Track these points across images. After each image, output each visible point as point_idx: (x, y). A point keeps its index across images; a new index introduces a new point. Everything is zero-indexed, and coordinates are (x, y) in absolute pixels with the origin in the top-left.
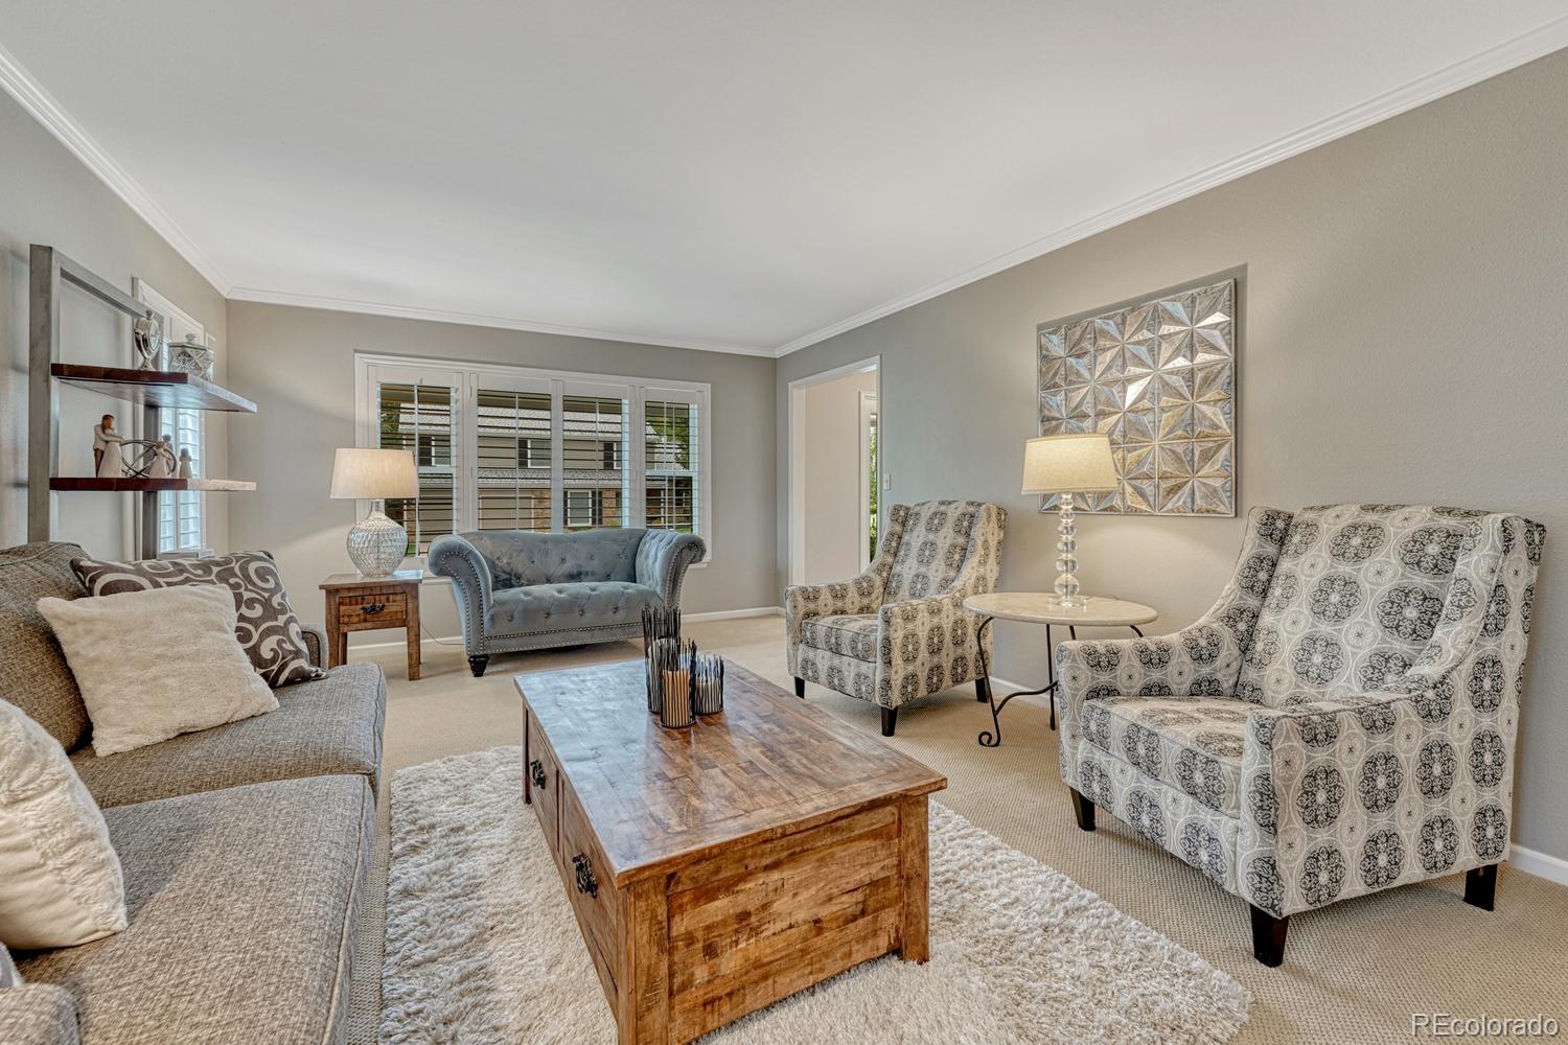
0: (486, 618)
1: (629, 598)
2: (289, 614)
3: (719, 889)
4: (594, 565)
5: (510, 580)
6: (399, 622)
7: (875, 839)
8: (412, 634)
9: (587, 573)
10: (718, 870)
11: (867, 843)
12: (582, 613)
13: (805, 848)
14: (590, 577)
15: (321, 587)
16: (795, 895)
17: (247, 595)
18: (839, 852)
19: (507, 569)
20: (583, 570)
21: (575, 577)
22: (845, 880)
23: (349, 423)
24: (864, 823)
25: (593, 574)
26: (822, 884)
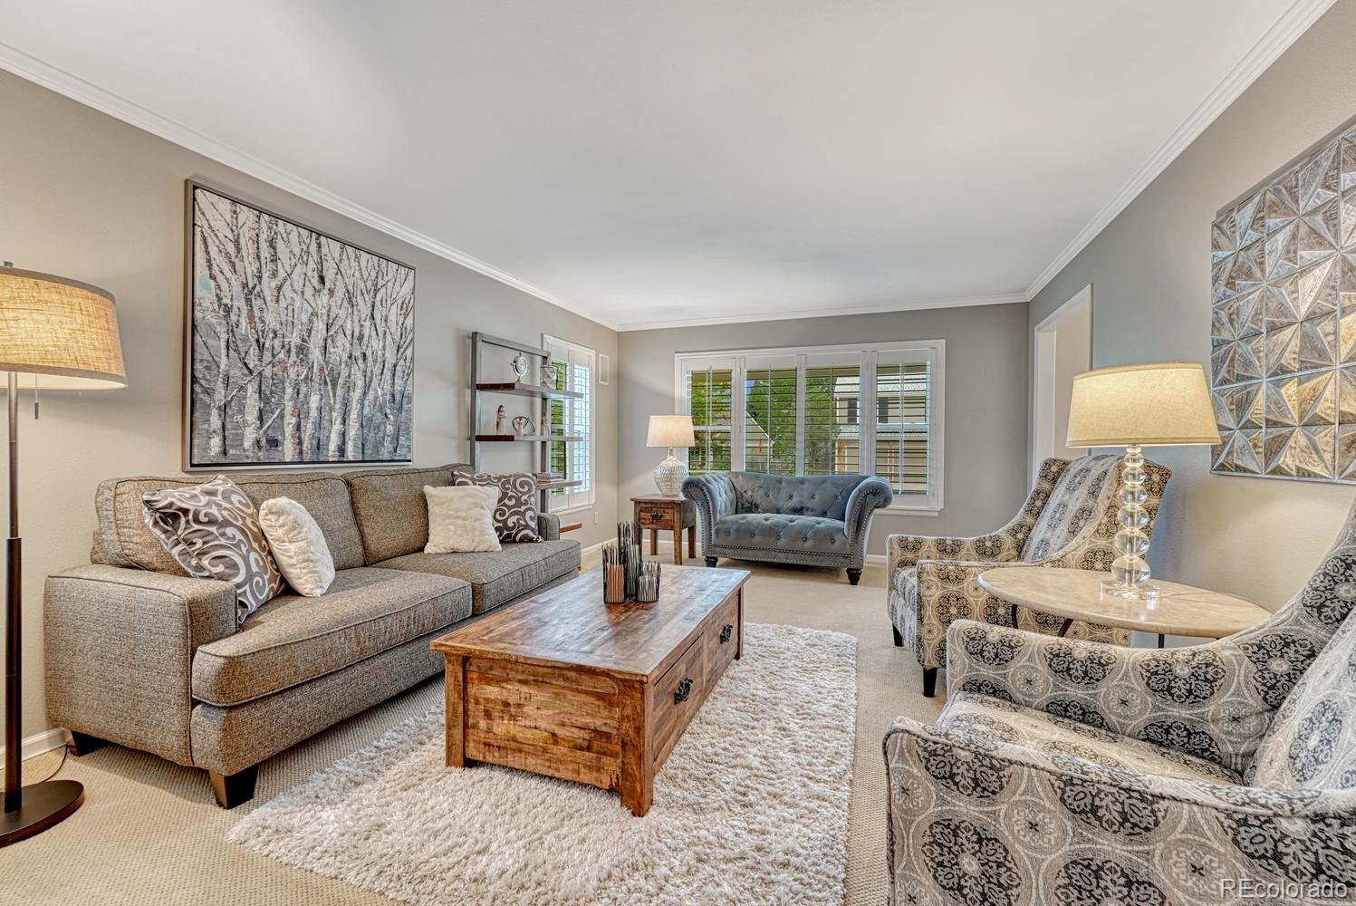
0: (713, 531)
1: (817, 532)
2: (529, 506)
3: (492, 680)
4: (813, 503)
5: (751, 508)
6: (669, 527)
7: (599, 700)
8: (677, 536)
9: (808, 509)
10: (491, 668)
11: (592, 700)
12: (779, 537)
13: (545, 680)
14: (809, 512)
15: (632, 500)
16: (538, 708)
17: (510, 494)
18: (570, 695)
19: (750, 500)
20: (804, 506)
21: (799, 511)
22: (575, 718)
23: (671, 399)
24: (587, 683)
25: (812, 510)
26: (557, 711)
